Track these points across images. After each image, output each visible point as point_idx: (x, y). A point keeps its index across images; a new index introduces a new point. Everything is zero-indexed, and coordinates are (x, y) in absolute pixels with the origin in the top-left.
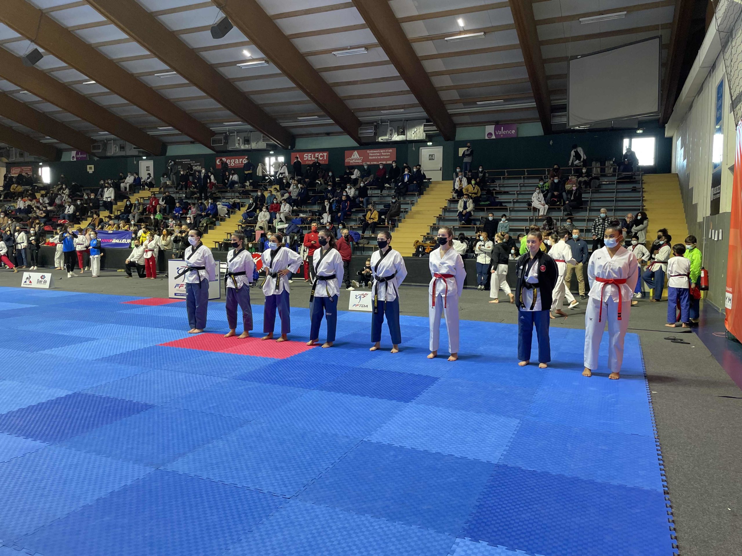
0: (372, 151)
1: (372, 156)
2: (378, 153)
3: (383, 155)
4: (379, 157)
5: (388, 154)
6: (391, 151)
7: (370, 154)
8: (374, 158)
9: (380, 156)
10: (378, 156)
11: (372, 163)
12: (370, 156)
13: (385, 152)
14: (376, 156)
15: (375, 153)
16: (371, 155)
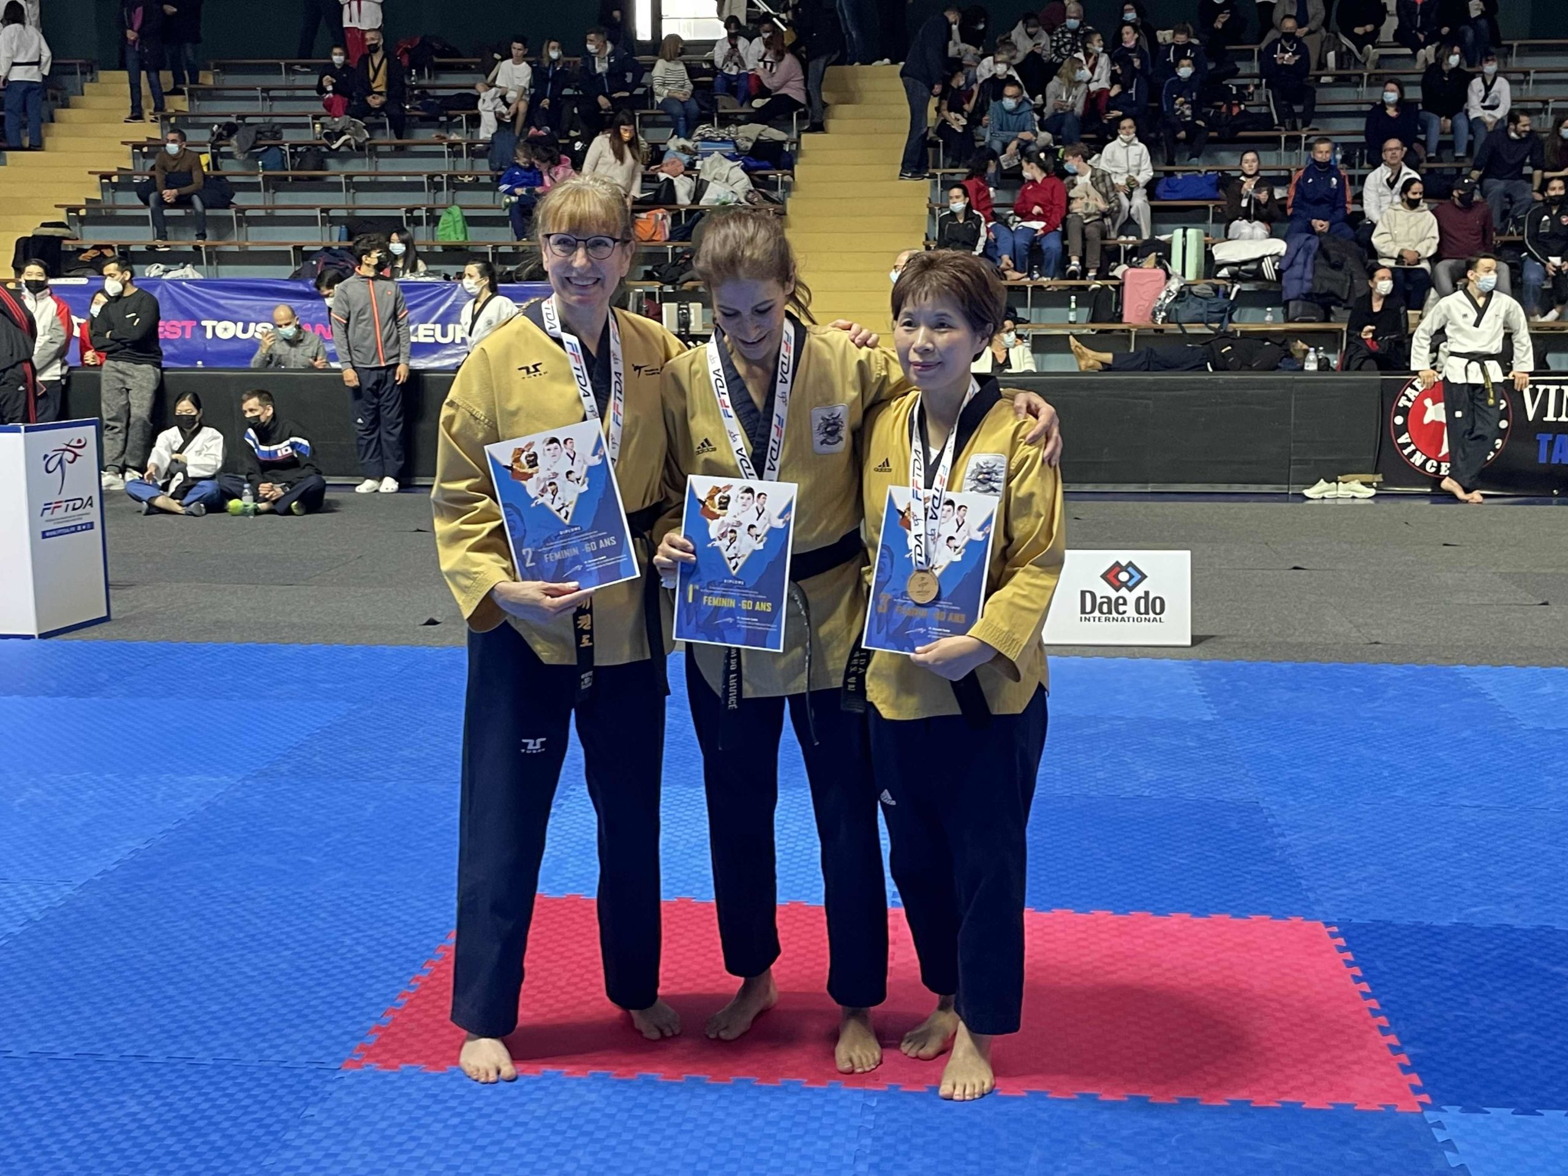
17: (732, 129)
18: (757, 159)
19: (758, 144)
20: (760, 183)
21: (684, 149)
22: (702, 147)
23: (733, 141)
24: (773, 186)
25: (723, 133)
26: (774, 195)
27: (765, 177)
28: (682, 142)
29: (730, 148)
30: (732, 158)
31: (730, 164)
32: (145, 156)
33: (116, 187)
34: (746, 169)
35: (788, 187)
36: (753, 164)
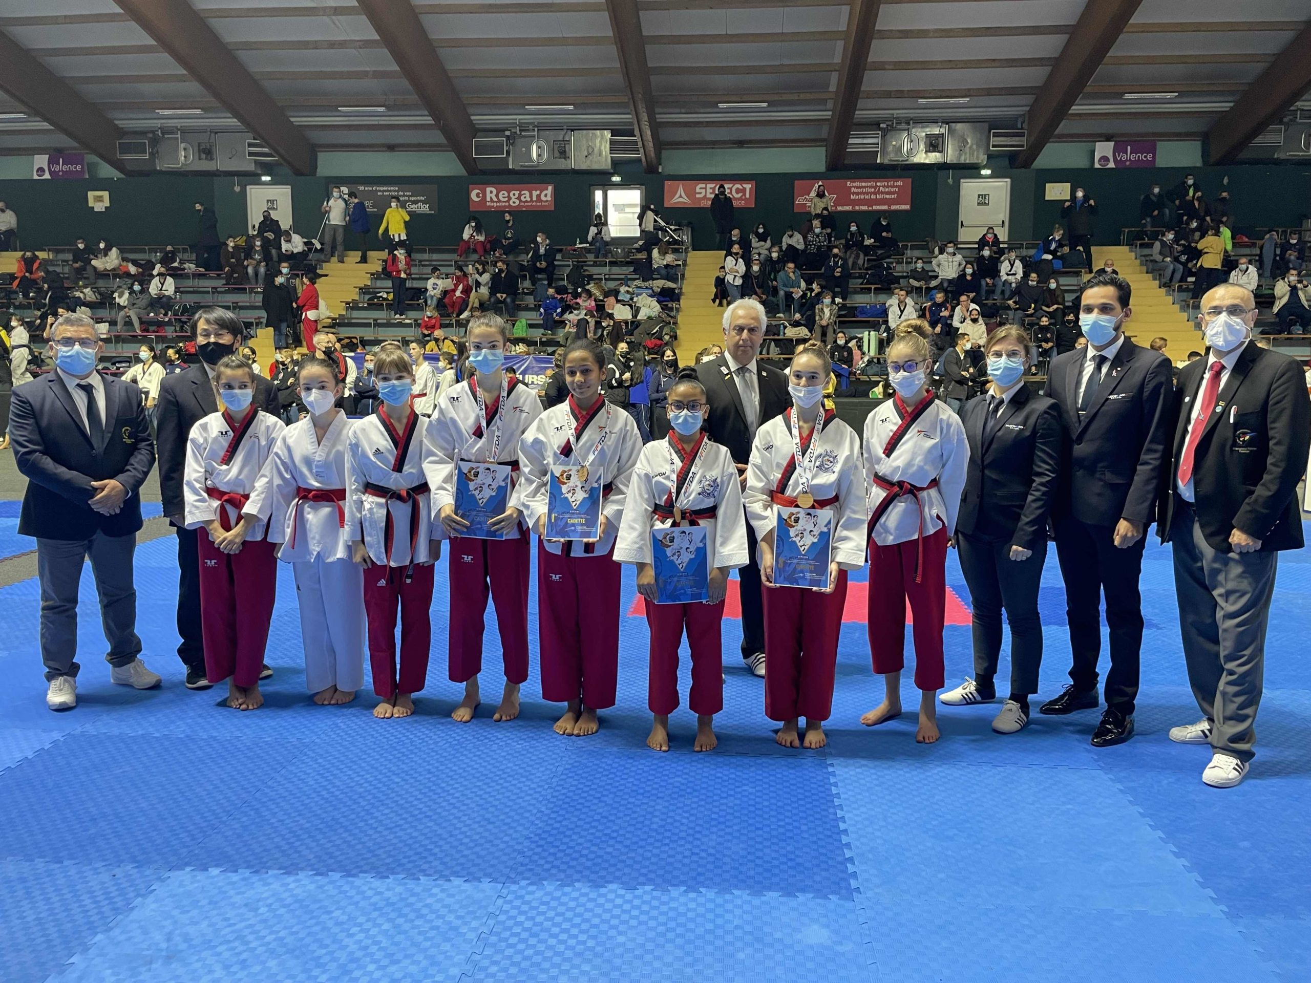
0: (857, 184)
1: (858, 194)
2: (871, 187)
3: (882, 193)
4: (873, 197)
5: (893, 190)
6: (900, 183)
7: (853, 190)
8: (862, 197)
9: (875, 193)
10: (871, 193)
11: (857, 208)
12: (854, 193)
13: (888, 187)
14: (867, 193)
15: (865, 187)
16: (856, 190)
17: (651, 282)
18: (664, 296)
19: (663, 290)
20: (664, 308)
21: (628, 292)
22: (637, 291)
23: (652, 288)
24: (671, 309)
25: (647, 284)
26: (672, 314)
27: (667, 305)
28: (627, 288)
29: (650, 292)
30: (651, 296)
31: (651, 299)
32: (364, 293)
33: (353, 309)
34: (658, 302)
35: (678, 310)
36: (662, 299)
